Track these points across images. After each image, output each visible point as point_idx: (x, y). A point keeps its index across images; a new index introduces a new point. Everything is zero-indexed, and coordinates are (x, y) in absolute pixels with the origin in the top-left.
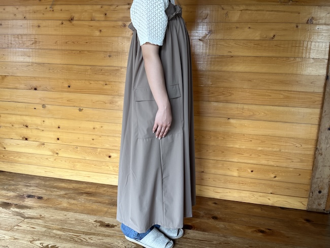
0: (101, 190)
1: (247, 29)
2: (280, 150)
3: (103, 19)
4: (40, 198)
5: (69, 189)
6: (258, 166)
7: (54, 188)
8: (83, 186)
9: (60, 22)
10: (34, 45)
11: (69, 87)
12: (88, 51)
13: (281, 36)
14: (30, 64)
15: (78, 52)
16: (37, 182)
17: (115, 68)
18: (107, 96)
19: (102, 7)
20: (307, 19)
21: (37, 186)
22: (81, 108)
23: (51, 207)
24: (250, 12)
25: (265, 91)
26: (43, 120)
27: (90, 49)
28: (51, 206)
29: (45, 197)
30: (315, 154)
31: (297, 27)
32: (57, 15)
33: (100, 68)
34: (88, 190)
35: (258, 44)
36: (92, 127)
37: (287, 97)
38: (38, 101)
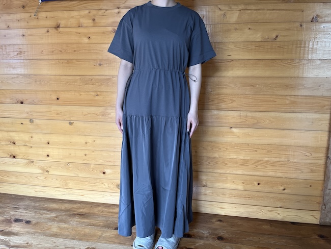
0: (96, 210)
1: (247, 31)
2: (288, 160)
3: (92, 25)
4: (28, 222)
5: (60, 210)
6: (265, 178)
7: (44, 210)
8: (75, 206)
9: (46, 30)
10: (19, 56)
11: (58, 99)
12: (76, 60)
13: (284, 36)
14: (15, 76)
15: (66, 61)
16: (27, 203)
17: (106, 77)
18: (98, 108)
19: (89, 12)
20: (311, 17)
21: (25, 209)
22: (72, 122)
23: (40, 233)
24: (249, 11)
25: (270, 96)
26: (31, 136)
27: (79, 58)
28: (40, 231)
29: (34, 221)
30: (326, 163)
31: (301, 26)
32: (42, 23)
33: (90, 77)
34: (82, 211)
35: (260, 47)
36: (84, 142)
37: (294, 103)
38: (25, 115)
